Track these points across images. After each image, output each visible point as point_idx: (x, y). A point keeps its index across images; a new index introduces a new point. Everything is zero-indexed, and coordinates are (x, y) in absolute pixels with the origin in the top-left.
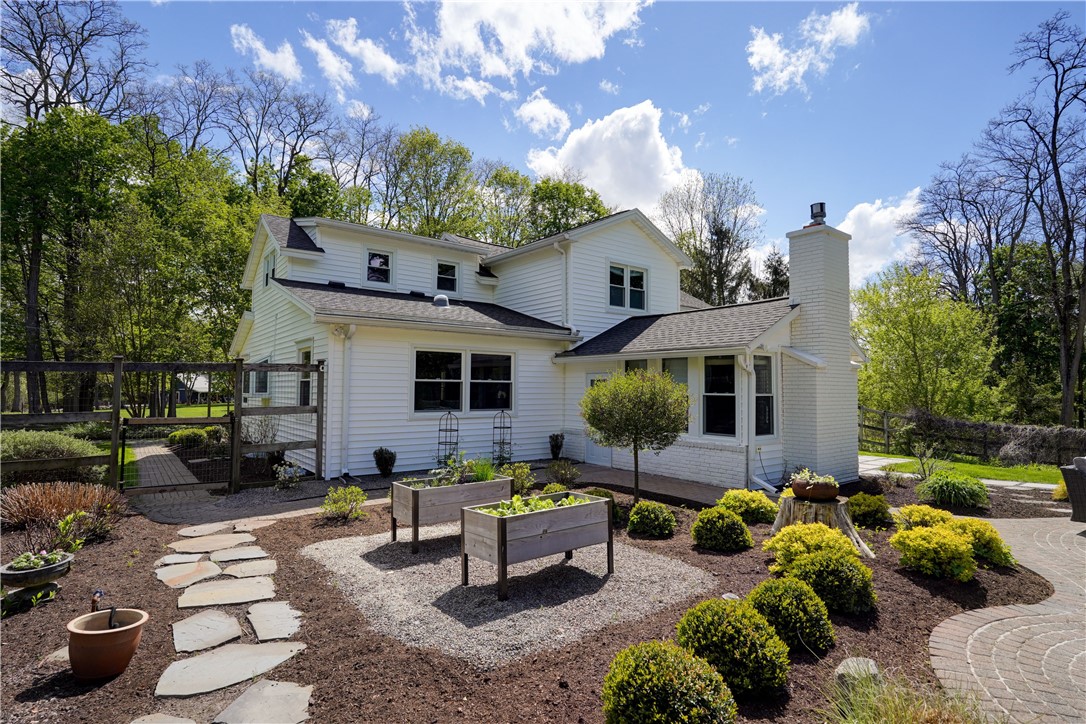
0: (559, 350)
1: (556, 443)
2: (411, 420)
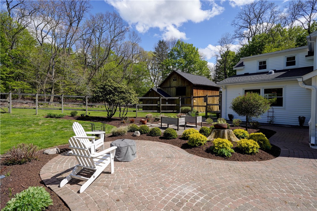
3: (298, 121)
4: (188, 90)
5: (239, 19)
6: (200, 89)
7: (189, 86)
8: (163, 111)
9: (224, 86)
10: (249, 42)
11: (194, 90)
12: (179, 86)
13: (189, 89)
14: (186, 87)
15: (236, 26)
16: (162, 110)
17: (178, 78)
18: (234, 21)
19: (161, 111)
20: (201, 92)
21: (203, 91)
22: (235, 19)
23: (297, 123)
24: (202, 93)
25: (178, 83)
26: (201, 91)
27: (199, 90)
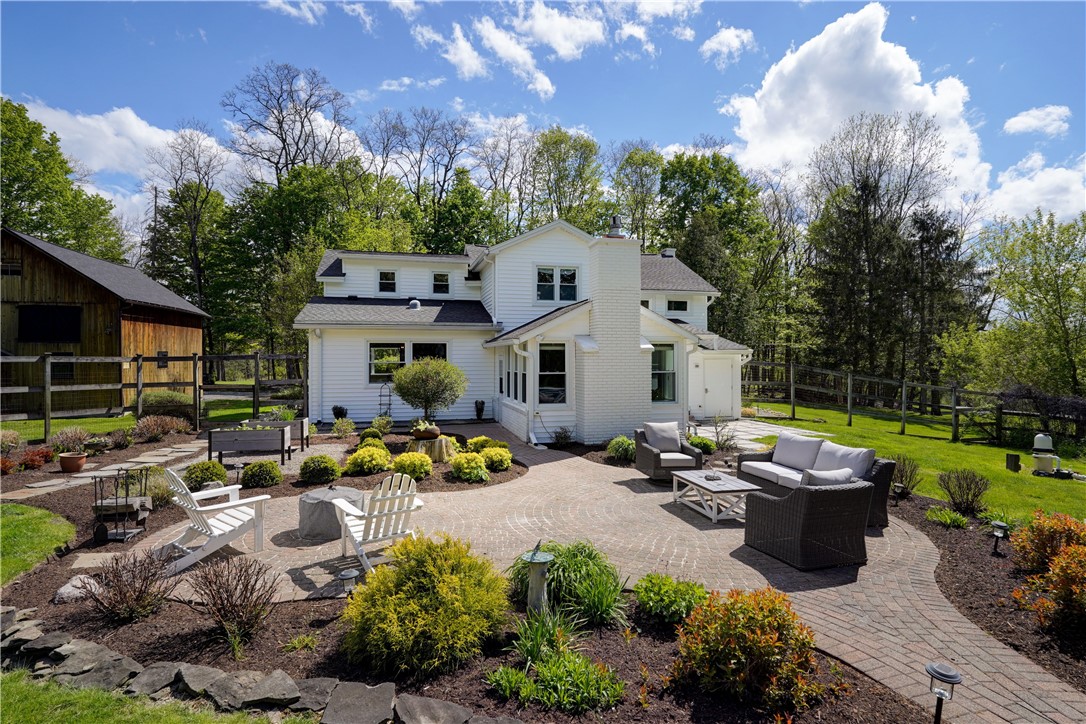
0: (489, 338)
1: (480, 407)
2: (366, 389)
3: (473, 409)
4: (93, 321)
5: (248, 97)
6: (144, 321)
7: (100, 306)
8: (60, 414)
9: (318, 331)
10: (279, 180)
11: (123, 322)
12: (37, 299)
13: (100, 319)
14: (79, 310)
15: (238, 113)
16: (52, 410)
17: (33, 268)
18: (233, 95)
19: (52, 415)
20: (146, 331)
21: (154, 327)
22: (237, 91)
23: (473, 415)
24: (151, 334)
25: (32, 286)
26: (146, 328)
27: (141, 324)
